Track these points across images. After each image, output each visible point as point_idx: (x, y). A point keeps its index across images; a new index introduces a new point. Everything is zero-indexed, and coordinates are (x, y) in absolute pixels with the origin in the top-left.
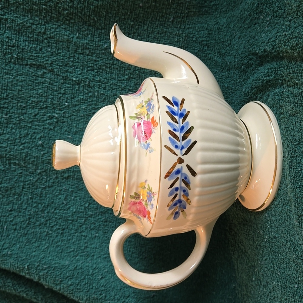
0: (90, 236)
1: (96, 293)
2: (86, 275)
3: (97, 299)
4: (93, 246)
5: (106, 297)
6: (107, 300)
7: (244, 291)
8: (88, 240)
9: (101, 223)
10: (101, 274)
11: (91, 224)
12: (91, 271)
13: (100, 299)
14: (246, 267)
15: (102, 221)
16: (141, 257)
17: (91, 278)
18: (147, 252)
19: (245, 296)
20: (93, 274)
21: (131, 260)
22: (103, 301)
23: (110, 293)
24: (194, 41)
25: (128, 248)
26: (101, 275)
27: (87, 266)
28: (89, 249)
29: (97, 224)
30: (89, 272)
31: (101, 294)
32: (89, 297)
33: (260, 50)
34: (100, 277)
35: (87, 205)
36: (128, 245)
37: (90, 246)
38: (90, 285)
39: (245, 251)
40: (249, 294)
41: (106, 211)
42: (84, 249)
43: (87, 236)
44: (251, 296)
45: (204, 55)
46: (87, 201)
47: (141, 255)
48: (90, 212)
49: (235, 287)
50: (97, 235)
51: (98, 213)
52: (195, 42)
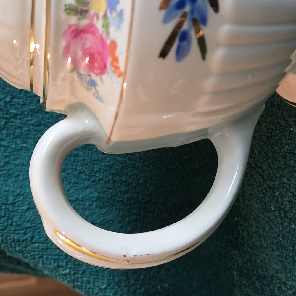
0: (14, 146)
1: (17, 232)
2: (3, 204)
3: (19, 241)
4: (17, 162)
5: (32, 237)
6: (34, 243)
7: (252, 227)
8: (10, 153)
9: (31, 127)
10: (27, 202)
11: (16, 128)
12: (11, 198)
13: (23, 241)
14: (260, 189)
15: (33, 125)
16: (93, 179)
17: (11, 208)
18: (102, 171)
19: (254, 235)
20: (15, 203)
21: (77, 183)
22: (28, 243)
23: (39, 232)
25: (72, 166)
26: (28, 204)
27: (5, 191)
28: (10, 166)
29: (25, 129)
30: (7, 199)
31: (25, 234)
32: (6, 238)
34: (25, 208)
35: (8, 99)
36: (74, 162)
37: (14, 162)
38: (8, 220)
39: (256, 164)
40: (261, 231)
41: (38, 108)
42: (4, 165)
43: (8, 147)
44: (265, 234)
46: (9, 92)
47: (92, 176)
48: (14, 109)
49: (237, 222)
50: (25, 145)
51: (26, 113)
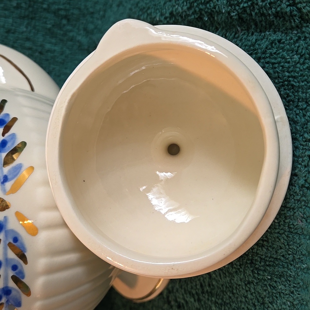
24: (45, 9)
33: (162, 15)
45: (62, 32)
52: (47, 10)
